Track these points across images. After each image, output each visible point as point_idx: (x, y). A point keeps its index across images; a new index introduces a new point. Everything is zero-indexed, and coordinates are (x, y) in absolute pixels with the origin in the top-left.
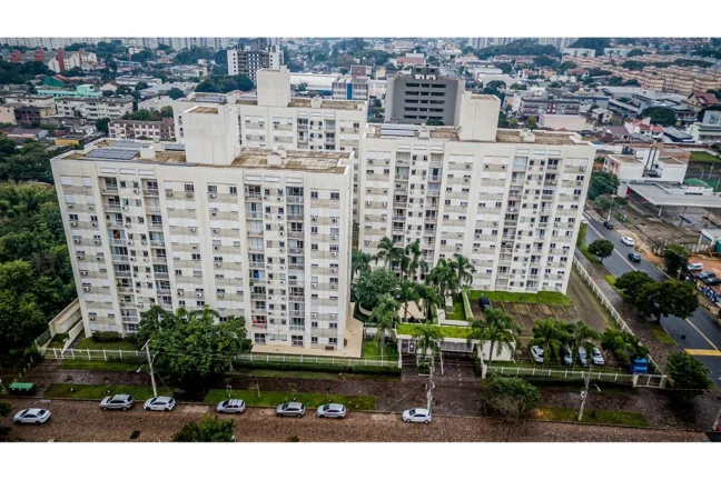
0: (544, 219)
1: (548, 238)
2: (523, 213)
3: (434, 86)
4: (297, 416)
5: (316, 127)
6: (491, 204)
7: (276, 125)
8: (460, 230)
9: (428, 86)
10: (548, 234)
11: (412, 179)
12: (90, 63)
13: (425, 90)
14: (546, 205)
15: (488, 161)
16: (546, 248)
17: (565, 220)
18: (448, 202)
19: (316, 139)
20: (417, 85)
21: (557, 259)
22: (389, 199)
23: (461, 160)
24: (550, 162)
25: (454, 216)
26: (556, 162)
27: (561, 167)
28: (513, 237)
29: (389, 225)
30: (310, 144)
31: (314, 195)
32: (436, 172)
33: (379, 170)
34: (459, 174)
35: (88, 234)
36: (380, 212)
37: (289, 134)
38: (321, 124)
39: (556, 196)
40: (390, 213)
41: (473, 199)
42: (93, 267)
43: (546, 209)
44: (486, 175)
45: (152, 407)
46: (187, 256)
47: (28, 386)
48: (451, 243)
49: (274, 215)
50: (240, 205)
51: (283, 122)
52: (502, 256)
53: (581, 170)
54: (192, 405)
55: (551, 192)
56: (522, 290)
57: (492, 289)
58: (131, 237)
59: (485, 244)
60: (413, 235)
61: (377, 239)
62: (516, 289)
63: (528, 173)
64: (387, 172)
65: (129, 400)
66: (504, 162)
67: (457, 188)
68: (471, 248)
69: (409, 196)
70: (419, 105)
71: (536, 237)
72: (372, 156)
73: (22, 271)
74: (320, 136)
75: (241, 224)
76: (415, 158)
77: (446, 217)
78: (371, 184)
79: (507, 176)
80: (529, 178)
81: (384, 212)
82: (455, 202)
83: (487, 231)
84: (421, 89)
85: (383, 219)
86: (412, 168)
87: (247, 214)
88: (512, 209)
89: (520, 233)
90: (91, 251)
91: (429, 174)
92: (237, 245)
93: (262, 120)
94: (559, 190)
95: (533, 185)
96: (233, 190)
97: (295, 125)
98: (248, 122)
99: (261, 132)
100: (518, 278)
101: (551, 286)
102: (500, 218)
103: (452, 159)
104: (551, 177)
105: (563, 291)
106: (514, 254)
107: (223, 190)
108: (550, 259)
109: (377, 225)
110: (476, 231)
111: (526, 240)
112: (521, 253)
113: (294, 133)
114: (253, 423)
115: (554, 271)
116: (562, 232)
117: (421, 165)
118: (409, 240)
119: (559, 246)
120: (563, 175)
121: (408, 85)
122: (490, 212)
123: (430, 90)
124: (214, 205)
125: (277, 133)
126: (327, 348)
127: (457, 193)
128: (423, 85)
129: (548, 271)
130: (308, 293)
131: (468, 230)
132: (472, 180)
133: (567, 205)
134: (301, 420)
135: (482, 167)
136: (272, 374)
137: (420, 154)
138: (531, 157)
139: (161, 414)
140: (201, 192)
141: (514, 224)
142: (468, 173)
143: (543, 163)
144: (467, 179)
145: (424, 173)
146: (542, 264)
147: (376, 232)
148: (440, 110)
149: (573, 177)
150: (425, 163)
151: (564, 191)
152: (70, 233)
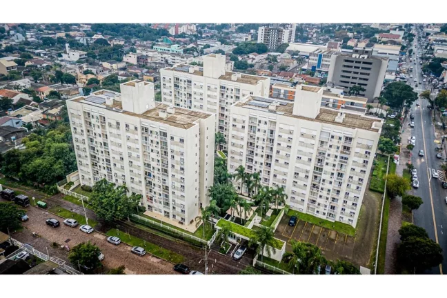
0: (340, 175)
1: (344, 188)
2: (325, 168)
3: (364, 63)
4: (139, 255)
5: (229, 91)
6: (305, 158)
7: (209, 88)
8: (285, 170)
9: (360, 62)
10: (344, 186)
11: (258, 134)
12: (191, 30)
13: (357, 65)
14: (343, 167)
15: (304, 131)
16: (342, 195)
17: (356, 178)
18: (278, 152)
19: (229, 98)
20: (352, 62)
21: (350, 203)
22: (244, 143)
23: (287, 128)
24: (347, 138)
25: (282, 161)
26: (351, 139)
27: (354, 143)
28: (319, 183)
29: (244, 158)
30: (226, 101)
31: (172, 138)
32: (272, 132)
33: (239, 126)
34: (285, 136)
35: (80, 138)
36: (239, 150)
37: (215, 94)
38: (232, 90)
39: (350, 161)
40: (245, 151)
41: (294, 154)
42: (83, 154)
43: (343, 169)
44: (302, 139)
45: (83, 230)
46: (118, 157)
47: (44, 204)
48: (280, 177)
49: (155, 144)
50: (138, 136)
51: (213, 87)
52: (312, 193)
53: (368, 147)
54: (100, 234)
55: (346, 159)
56: (324, 218)
57: (304, 212)
58: (96, 142)
59: (300, 183)
60: (258, 167)
61: (237, 165)
62: (320, 216)
63: (330, 143)
64: (243, 127)
65: (75, 223)
66: (314, 133)
67: (284, 145)
68: (292, 183)
69: (256, 144)
70: (352, 75)
71: (335, 186)
72: (235, 117)
73: (62, 149)
74: (232, 97)
75: (139, 146)
76: (260, 122)
77: (277, 161)
78: (235, 133)
79: (316, 143)
80: (331, 146)
81: (242, 150)
82: (283, 153)
83: (302, 175)
84: (354, 64)
85: (241, 154)
86: (258, 127)
87: (142, 142)
88: (319, 164)
89: (324, 181)
90: (82, 146)
91: (268, 133)
92: (138, 157)
93: (202, 84)
94: (352, 158)
95: (333, 151)
96: (136, 128)
97: (219, 89)
98: (195, 84)
99: (201, 91)
100: (321, 209)
101: (345, 220)
102: (311, 168)
103: (281, 126)
104: (346, 148)
105: (354, 225)
106: (319, 194)
107: (132, 127)
108: (345, 202)
109: (237, 157)
110: (295, 173)
111: (327, 186)
112: (324, 193)
113: (217, 94)
114: (119, 252)
115: (348, 211)
116: (354, 187)
117: (262, 127)
118: (255, 169)
119: (352, 195)
120: (355, 149)
121: (346, 61)
122: (304, 163)
123: (361, 65)
124: (128, 134)
125: (209, 93)
126: (180, 223)
127: (283, 147)
128: (356, 62)
129: (343, 209)
130: (171, 190)
131: (290, 171)
132: (293, 141)
133: (358, 169)
134: (140, 258)
135: (300, 134)
136: (145, 229)
137: (263, 120)
138: (332, 133)
139: (84, 234)
140: (123, 126)
141: (321, 174)
142: (290, 136)
143: (340, 138)
144: (290, 139)
145: (265, 132)
146: (340, 204)
147: (236, 161)
148: (367, 80)
149: (363, 151)
150: (265, 126)
151: (356, 159)
152: (74, 136)
